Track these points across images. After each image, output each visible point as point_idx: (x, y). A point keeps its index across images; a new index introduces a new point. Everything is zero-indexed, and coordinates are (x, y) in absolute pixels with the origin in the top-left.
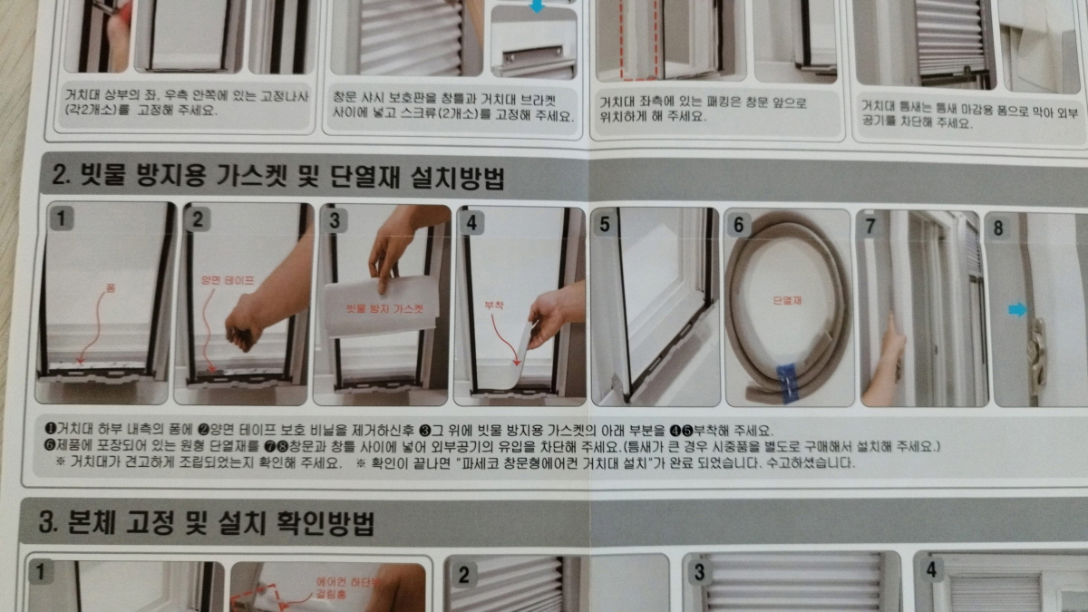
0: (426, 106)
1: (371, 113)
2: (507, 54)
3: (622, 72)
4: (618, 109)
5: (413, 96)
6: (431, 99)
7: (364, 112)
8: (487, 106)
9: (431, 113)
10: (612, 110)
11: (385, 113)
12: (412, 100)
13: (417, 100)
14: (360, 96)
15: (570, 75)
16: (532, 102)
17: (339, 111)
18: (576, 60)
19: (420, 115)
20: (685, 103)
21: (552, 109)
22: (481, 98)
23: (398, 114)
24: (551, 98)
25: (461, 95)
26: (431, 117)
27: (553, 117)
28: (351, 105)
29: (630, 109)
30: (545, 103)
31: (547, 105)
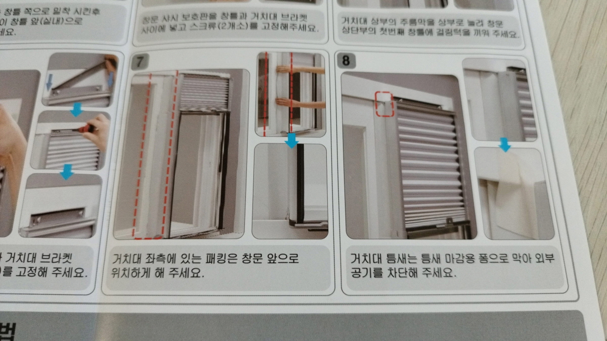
2: (34, 216)
3: (134, 230)
4: (126, 265)
8: (10, 264)
10: (122, 266)
15: (89, 234)
16: (50, 260)
18: (96, 220)
20: (186, 260)
21: (67, 266)
22: (5, 257)
24: (67, 256)
27: (68, 273)
29: (137, 266)
30: (62, 261)
31: (64, 263)
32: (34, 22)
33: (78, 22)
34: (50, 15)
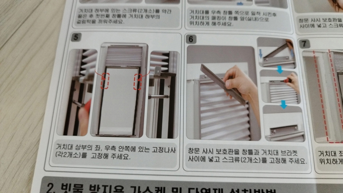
0: (234, 156)
1: (207, 160)
2: (272, 129)
3: (327, 138)
4: (328, 157)
5: (228, 151)
6: (237, 152)
7: (204, 159)
8: (264, 156)
9: (237, 160)
10: (325, 158)
11: (214, 160)
12: (228, 153)
13: (230, 153)
14: (201, 151)
15: (303, 140)
16: (286, 154)
17: (191, 158)
18: (304, 132)
19: (232, 161)
21: (296, 157)
22: (261, 152)
23: (221, 160)
24: (295, 152)
25: (251, 150)
26: (237, 162)
27: (297, 161)
28: (197, 155)
29: (335, 158)
30: (292, 154)
31: (294, 156)
32: (242, 19)
33: (267, 20)
34: (250, 15)
